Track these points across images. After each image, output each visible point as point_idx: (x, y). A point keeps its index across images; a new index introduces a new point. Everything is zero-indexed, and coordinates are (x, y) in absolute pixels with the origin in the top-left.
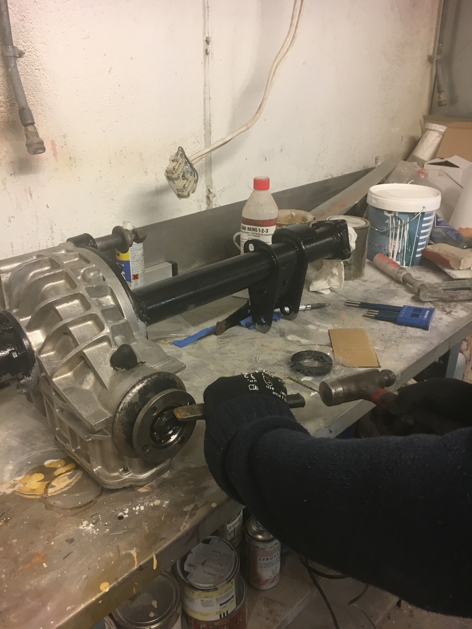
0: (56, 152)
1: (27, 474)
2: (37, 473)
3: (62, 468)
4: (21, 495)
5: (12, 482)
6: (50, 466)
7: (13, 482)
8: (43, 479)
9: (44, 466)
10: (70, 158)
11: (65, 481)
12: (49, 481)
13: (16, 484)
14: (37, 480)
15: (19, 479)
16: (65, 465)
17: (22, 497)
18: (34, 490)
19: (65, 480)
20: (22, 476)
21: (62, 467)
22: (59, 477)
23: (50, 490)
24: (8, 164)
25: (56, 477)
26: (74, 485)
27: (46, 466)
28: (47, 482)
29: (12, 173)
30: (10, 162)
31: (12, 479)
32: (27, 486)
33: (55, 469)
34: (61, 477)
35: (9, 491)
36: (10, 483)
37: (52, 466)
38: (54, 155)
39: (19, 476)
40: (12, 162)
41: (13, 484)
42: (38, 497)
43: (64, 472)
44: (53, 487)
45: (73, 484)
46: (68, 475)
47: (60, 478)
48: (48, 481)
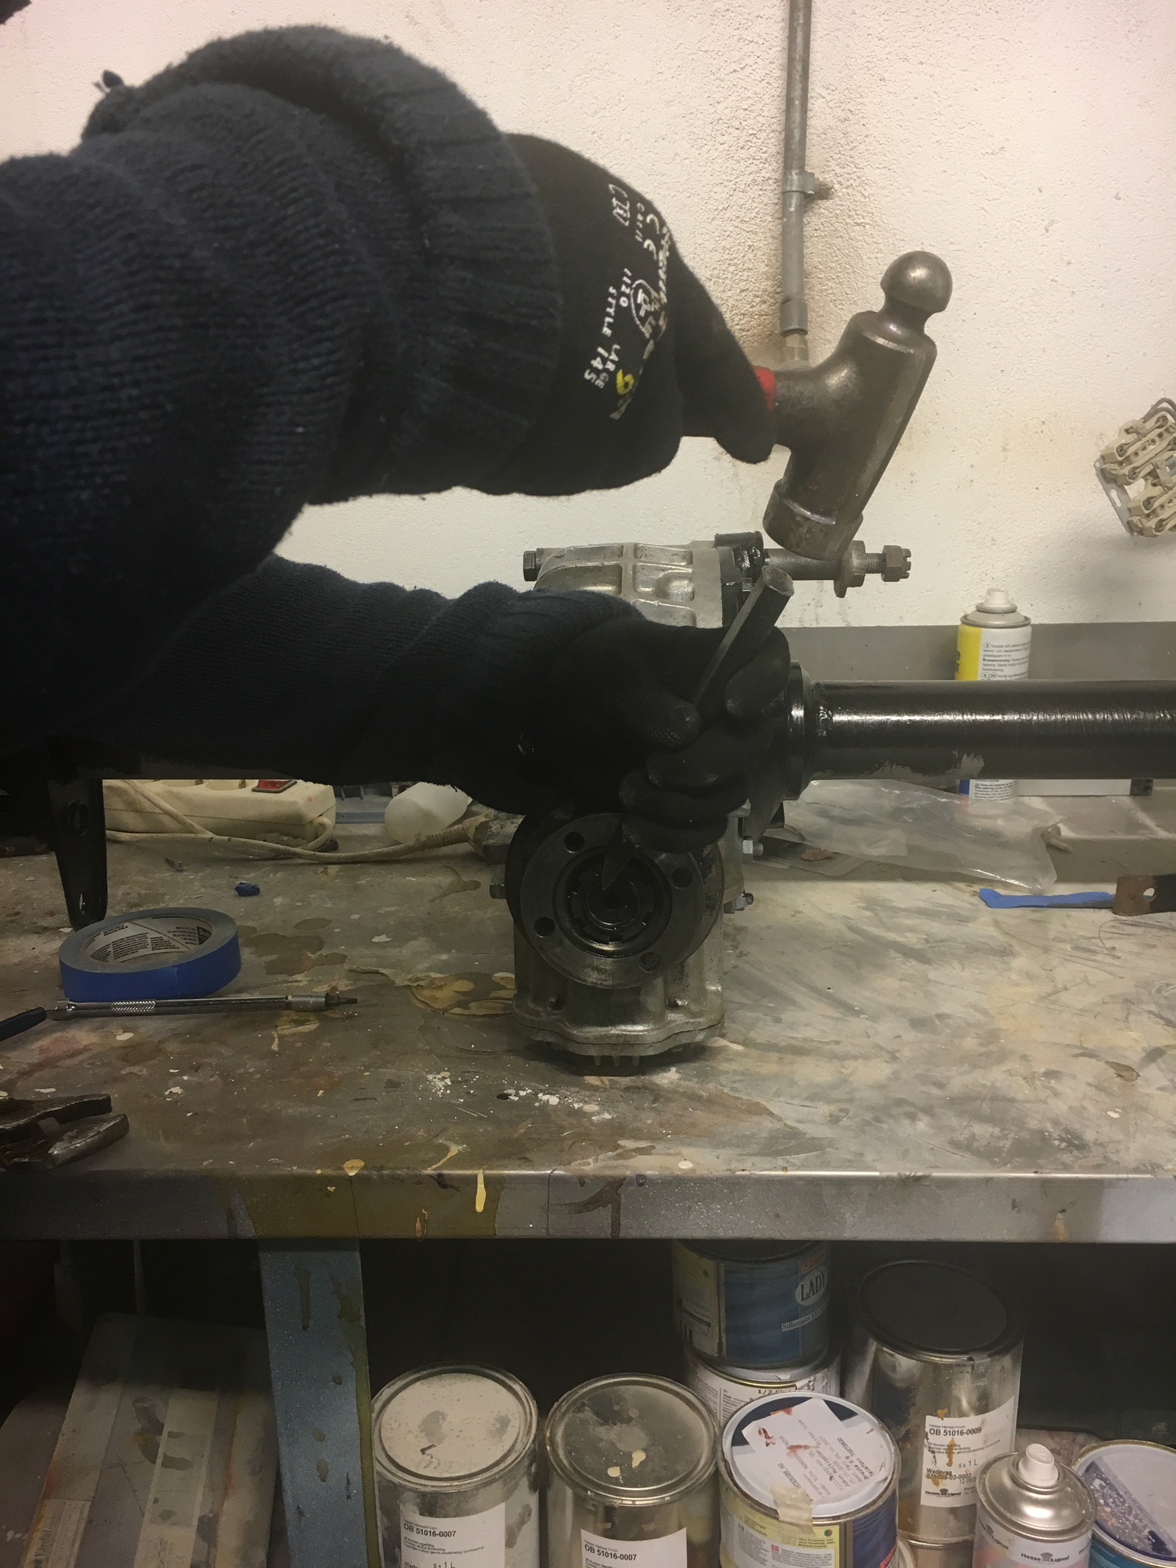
1: (455, 975)
2: (469, 981)
3: (508, 991)
4: (411, 996)
5: (421, 975)
6: (495, 980)
7: (423, 975)
8: (465, 992)
9: (491, 976)
13: (423, 980)
14: (456, 989)
15: (435, 975)
17: (408, 998)
20: (444, 974)
22: (491, 1000)
25: (487, 998)
27: (493, 978)
28: (465, 998)
31: (427, 971)
33: (498, 988)
34: (492, 1002)
35: (401, 982)
36: (417, 975)
37: (501, 983)
39: (441, 972)
42: (429, 1010)
43: (506, 997)
44: (467, 1007)
46: (505, 1004)
48: (469, 997)
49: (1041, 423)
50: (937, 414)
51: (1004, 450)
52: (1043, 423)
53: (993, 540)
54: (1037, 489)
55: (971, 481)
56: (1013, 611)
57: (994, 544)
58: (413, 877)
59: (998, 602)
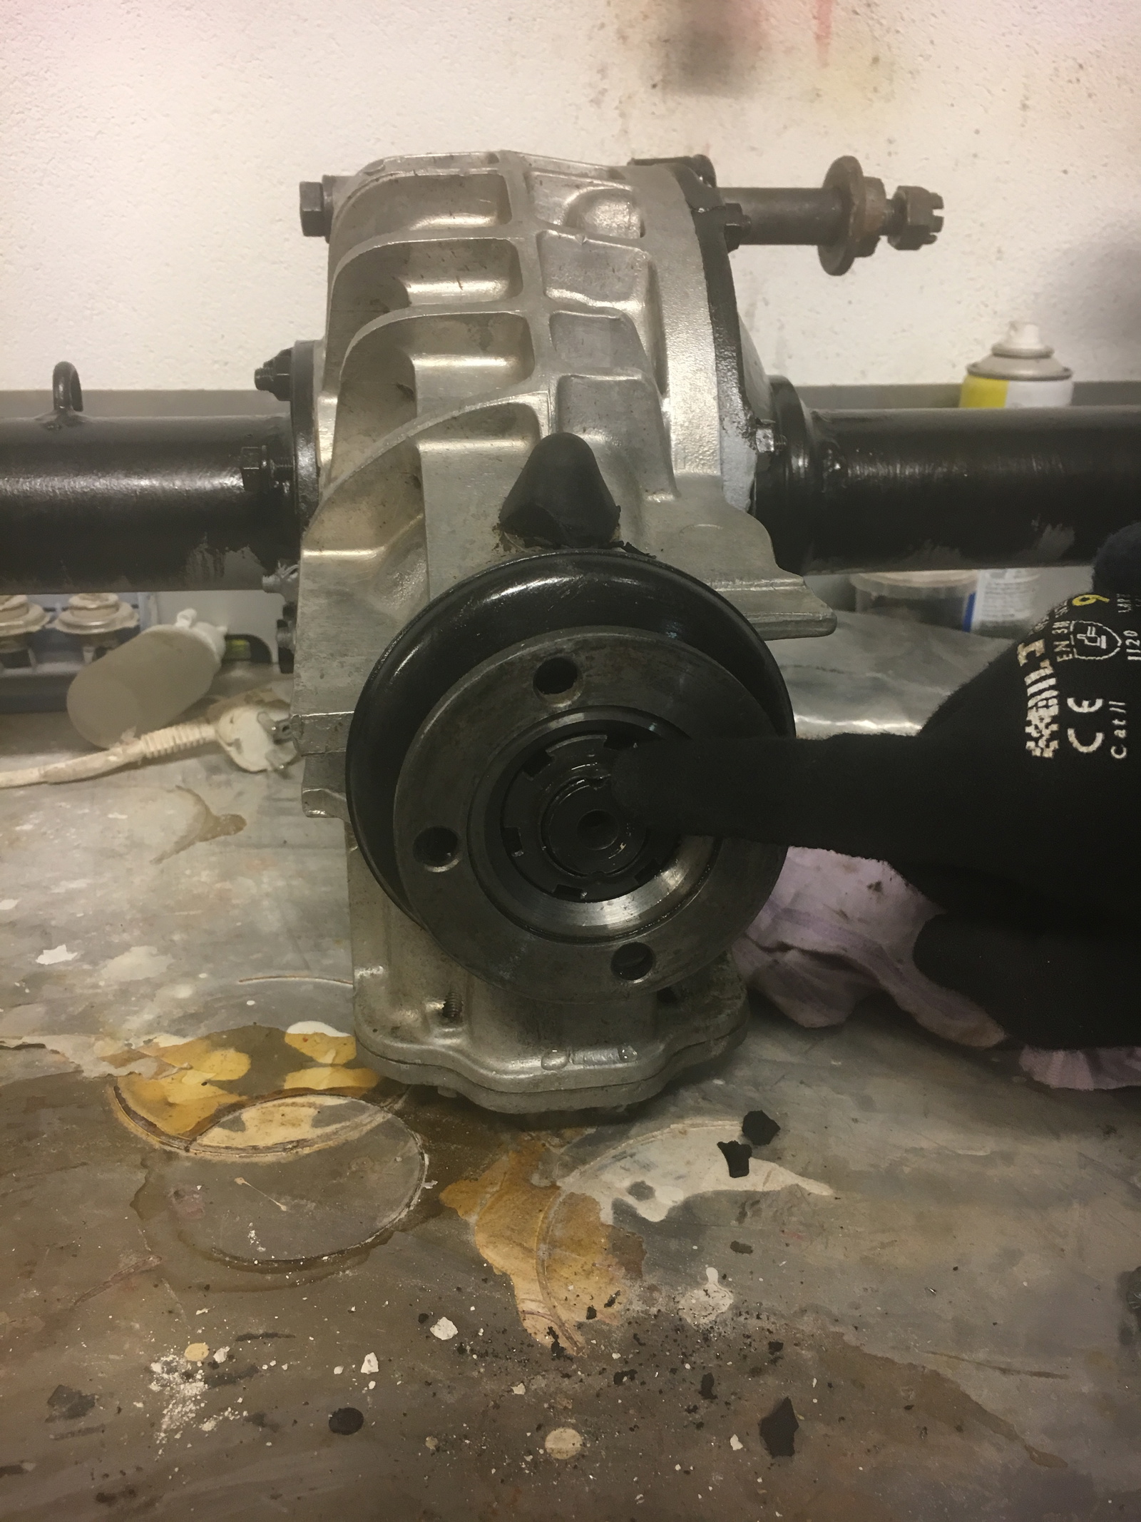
0: (829, 27)
1: (208, 1037)
2: (239, 1049)
3: (327, 1071)
4: (116, 1106)
5: (137, 1044)
6: (297, 1045)
7: (142, 1044)
8: (231, 1082)
9: (283, 1034)
10: (876, 60)
11: (293, 1125)
12: (244, 1098)
13: (143, 1056)
14: (209, 1076)
15: (166, 1041)
16: (349, 1065)
17: (109, 1113)
18: (171, 1105)
19: (295, 1124)
20: (184, 1036)
21: (332, 1065)
22: (289, 1101)
23: (216, 1136)
24: (651, 44)
25: (281, 1094)
26: (308, 1155)
27: (287, 1040)
28: (233, 1099)
29: (658, 78)
30: (659, 38)
31: (149, 1033)
32: (164, 1082)
33: (303, 1062)
34: (293, 1104)
35: (93, 1070)
36: (130, 1045)
37: (306, 1049)
38: (818, 37)
39: (179, 1033)
40: (666, 38)
41: (130, 1051)
42: (154, 1141)
43: (322, 1087)
44: (238, 1125)
45: (307, 1151)
46: (322, 1110)
47: (287, 1105)
48: (240, 1095)
49: (1077, 66)
50: (932, 42)
51: (1024, 107)
52: (1081, 66)
53: (999, 251)
54: (1065, 172)
55: (975, 156)
56: (1045, 355)
57: (998, 259)
58: (122, 813)
59: (1028, 341)
